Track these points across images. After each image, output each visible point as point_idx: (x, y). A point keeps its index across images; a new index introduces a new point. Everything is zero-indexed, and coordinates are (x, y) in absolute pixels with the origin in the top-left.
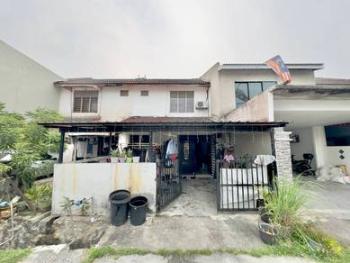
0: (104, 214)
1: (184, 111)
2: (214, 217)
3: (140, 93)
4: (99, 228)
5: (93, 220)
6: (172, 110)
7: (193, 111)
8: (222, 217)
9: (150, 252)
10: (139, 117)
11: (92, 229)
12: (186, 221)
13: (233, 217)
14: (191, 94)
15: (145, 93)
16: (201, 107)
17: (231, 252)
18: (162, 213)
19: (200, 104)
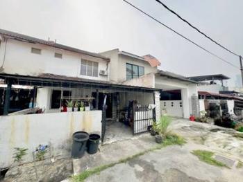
0: (61, 154)
1: (91, 75)
2: (133, 138)
3: (54, 54)
4: (59, 166)
5: (53, 160)
6: (81, 74)
7: (97, 76)
8: (136, 138)
9: (115, 164)
10: (53, 75)
11: (54, 168)
12: (121, 144)
13: (141, 136)
14: (96, 64)
15: (58, 55)
16: (103, 74)
17: (150, 150)
18: (104, 143)
19: (103, 72)
